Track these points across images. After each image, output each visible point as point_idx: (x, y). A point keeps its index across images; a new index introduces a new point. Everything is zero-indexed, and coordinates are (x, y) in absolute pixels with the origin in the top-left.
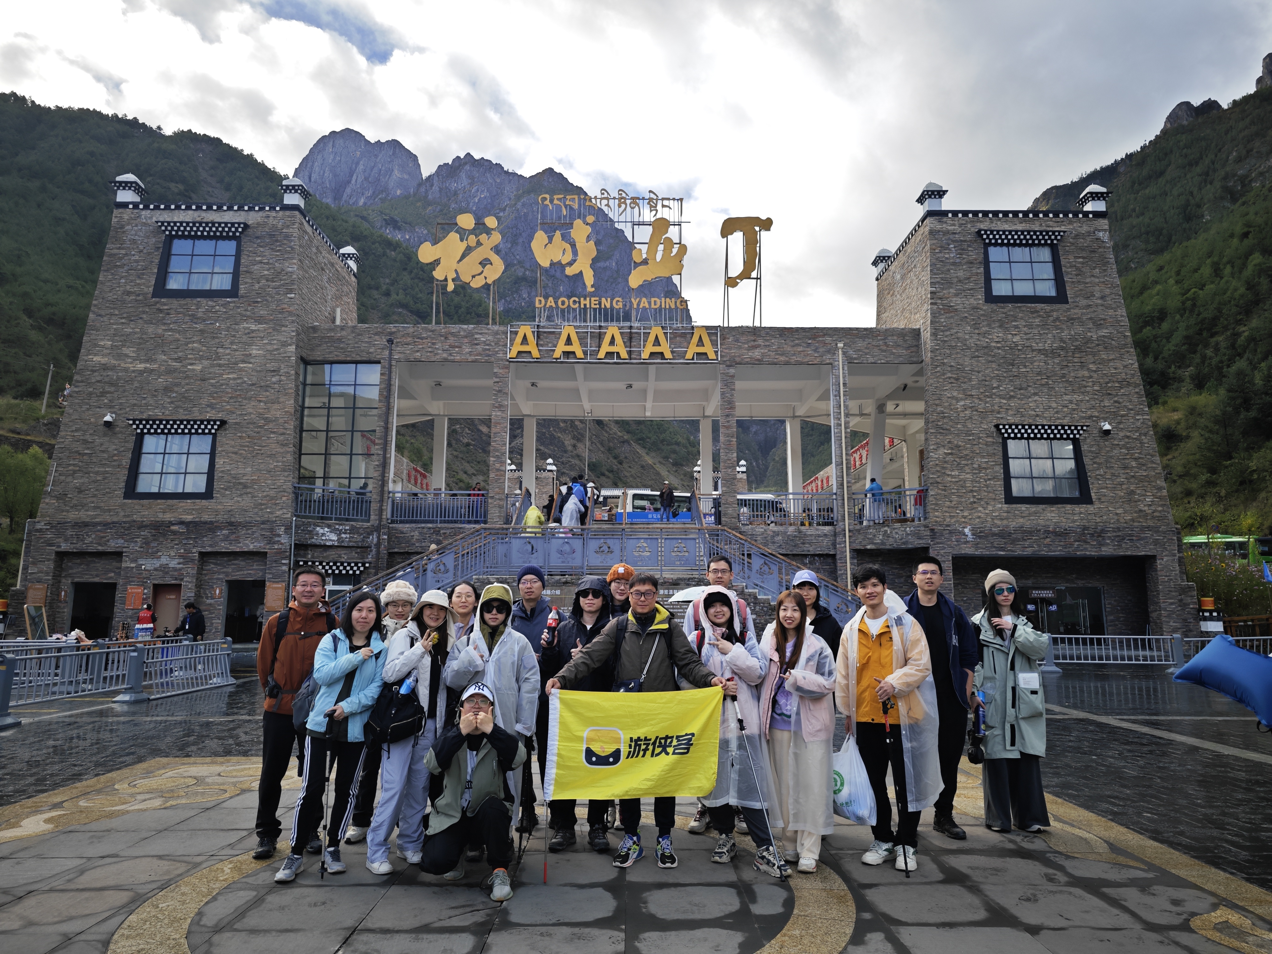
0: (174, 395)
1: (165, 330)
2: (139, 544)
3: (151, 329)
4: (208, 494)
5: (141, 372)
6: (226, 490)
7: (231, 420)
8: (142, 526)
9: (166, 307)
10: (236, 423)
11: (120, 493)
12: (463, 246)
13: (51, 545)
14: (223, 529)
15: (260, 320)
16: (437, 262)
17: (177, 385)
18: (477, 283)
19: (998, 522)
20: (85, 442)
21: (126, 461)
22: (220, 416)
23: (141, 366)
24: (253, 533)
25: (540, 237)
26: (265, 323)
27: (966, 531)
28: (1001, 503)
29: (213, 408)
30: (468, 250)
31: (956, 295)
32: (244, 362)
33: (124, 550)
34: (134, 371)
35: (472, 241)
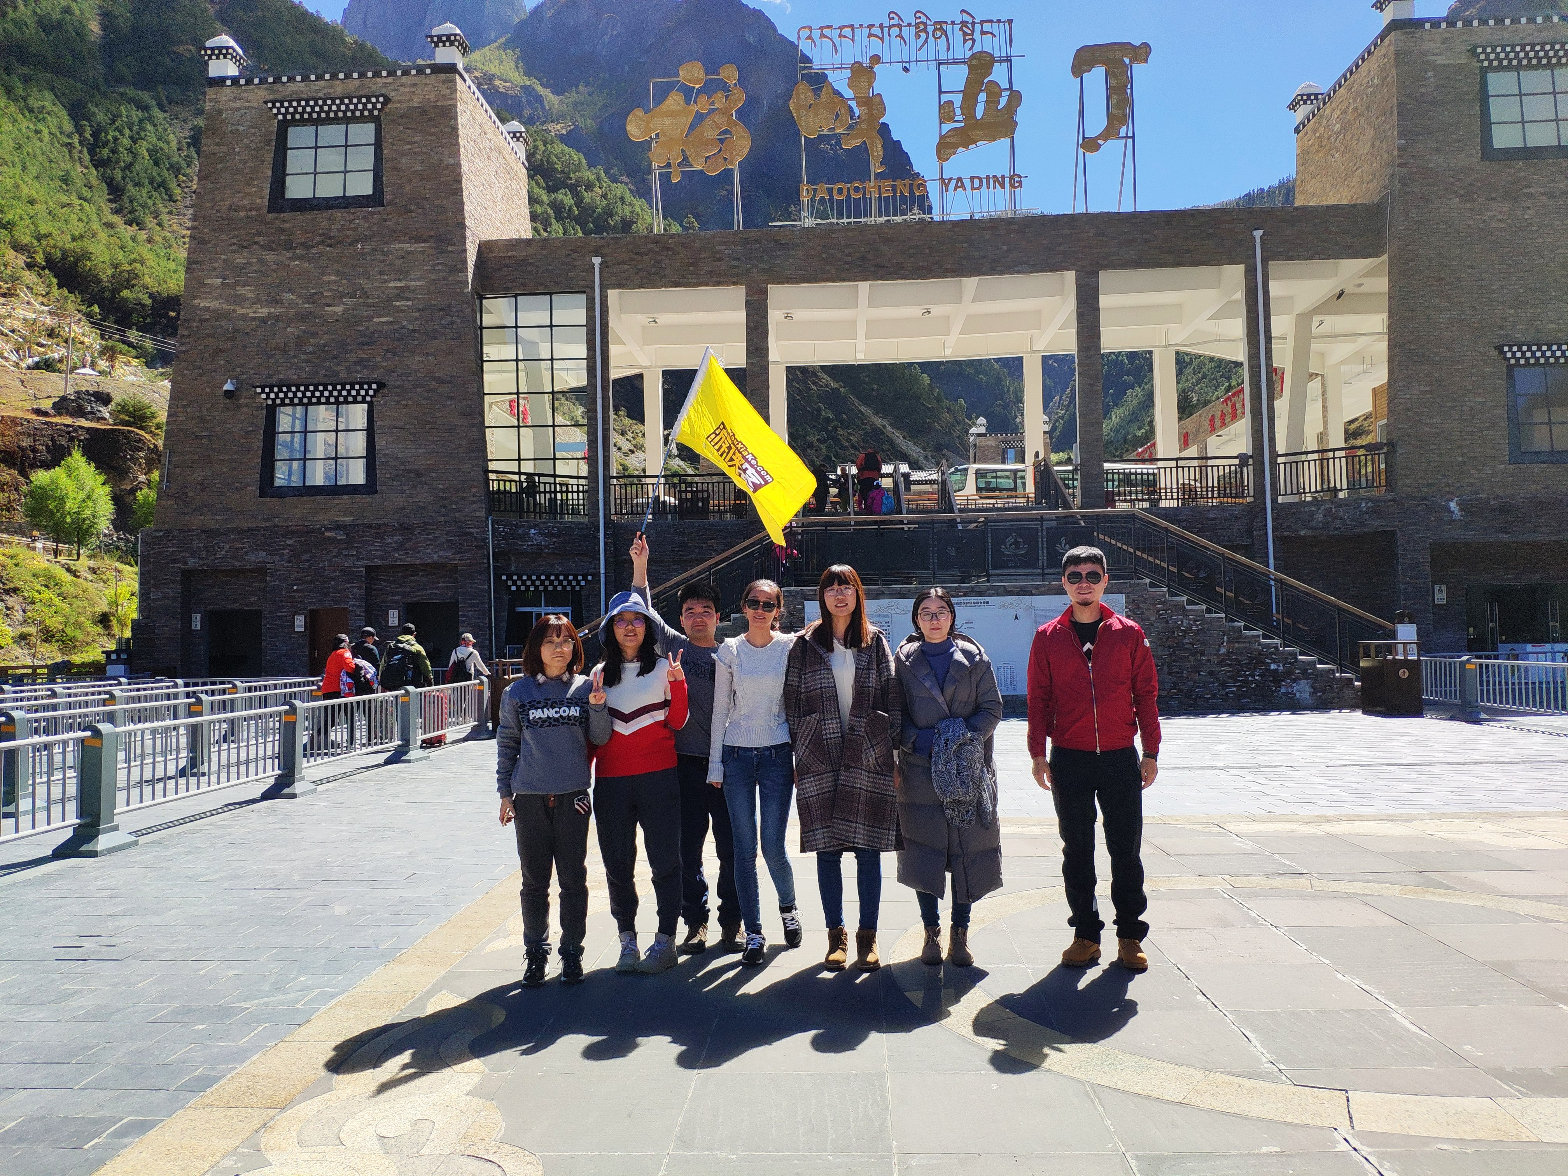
0: (311, 349)
1: (290, 259)
2: (286, 557)
3: (271, 257)
4: (370, 486)
5: (263, 320)
6: (393, 480)
7: (390, 381)
8: (288, 533)
9: (287, 226)
10: (397, 387)
11: (253, 489)
12: (690, 112)
13: (175, 561)
14: (394, 535)
15: (416, 237)
16: (654, 140)
17: (315, 334)
18: (713, 169)
19: (1500, 492)
20: (202, 420)
21: (258, 444)
22: (375, 376)
23: (263, 312)
24: (436, 539)
25: (803, 91)
26: (425, 241)
27: (1453, 505)
28: (1502, 463)
29: (365, 367)
30: (699, 119)
31: (1438, 150)
32: (400, 298)
33: (268, 566)
34: (254, 318)
35: (702, 105)
